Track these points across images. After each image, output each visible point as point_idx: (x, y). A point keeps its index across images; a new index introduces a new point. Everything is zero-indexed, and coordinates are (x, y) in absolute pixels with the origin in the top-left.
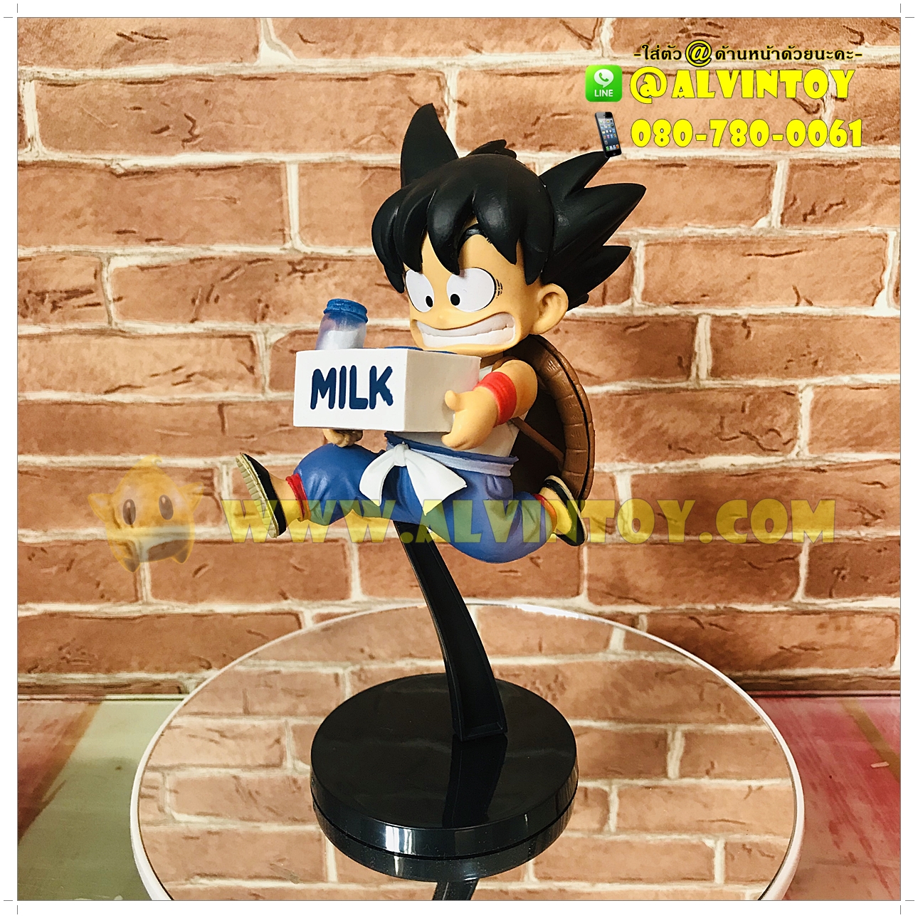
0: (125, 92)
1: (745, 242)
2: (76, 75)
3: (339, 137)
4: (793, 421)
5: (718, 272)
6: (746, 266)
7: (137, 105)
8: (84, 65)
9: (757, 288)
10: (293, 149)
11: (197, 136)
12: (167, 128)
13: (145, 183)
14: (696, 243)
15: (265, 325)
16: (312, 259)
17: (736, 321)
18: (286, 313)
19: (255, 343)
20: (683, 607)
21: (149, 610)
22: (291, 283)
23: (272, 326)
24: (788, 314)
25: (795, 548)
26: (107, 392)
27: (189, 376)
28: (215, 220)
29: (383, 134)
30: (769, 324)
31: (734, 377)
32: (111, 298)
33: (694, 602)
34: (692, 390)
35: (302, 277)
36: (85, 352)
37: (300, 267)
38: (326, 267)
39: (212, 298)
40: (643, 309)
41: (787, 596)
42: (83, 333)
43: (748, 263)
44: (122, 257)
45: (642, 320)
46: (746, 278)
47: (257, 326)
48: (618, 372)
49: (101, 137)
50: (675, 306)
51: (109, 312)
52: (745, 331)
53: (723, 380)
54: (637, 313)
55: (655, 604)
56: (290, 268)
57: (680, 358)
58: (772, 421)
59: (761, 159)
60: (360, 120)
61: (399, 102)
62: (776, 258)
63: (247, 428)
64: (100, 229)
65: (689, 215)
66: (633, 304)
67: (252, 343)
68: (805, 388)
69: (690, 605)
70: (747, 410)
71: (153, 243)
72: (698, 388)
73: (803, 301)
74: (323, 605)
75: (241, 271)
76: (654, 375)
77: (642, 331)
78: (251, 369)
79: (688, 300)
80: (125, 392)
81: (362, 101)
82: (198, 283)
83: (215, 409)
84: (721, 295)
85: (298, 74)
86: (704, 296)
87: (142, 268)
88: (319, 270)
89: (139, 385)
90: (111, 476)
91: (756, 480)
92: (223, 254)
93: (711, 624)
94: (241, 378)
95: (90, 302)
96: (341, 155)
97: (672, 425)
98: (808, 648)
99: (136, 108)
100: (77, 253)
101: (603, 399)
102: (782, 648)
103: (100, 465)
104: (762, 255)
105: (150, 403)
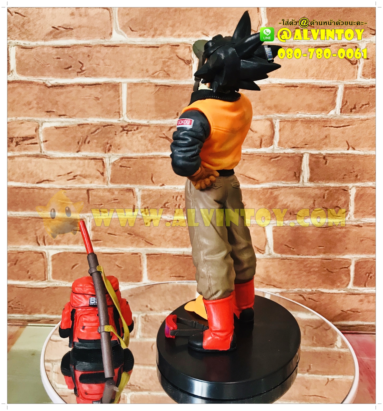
0: (54, 51)
1: (324, 121)
2: (33, 44)
3: (145, 72)
4: (347, 203)
5: (312, 134)
6: (325, 131)
7: (59, 57)
8: (37, 40)
9: (330, 142)
10: (125, 77)
11: (84, 70)
12: (71, 67)
13: (59, 90)
14: (302, 121)
15: (110, 154)
16: (131, 125)
17: (321, 156)
18: (119, 149)
19: (105, 162)
20: (296, 290)
21: (50, 285)
22: (121, 136)
23: (113, 155)
24: (344, 154)
25: (348, 263)
26: (38, 183)
27: (74, 176)
28: (89, 107)
29: (164, 71)
30: (335, 158)
31: (320, 182)
32: (42, 141)
33: (301, 287)
34: (301, 188)
35: (127, 133)
36: (29, 165)
37: (126, 129)
38: (137, 129)
39: (87, 142)
40: (278, 150)
41: (345, 285)
42: (29, 156)
43: (326, 130)
44: (48, 123)
45: (278, 155)
46: (324, 137)
47: (106, 154)
48: (267, 178)
49: (41, 70)
50: (293, 149)
51: (41, 147)
52: (325, 161)
53: (315, 183)
54: (276, 152)
55: (284, 288)
56: (121, 129)
57: (295, 173)
58: (337, 202)
59: (331, 84)
60: (155, 64)
61: (172, 57)
62: (339, 128)
63: (100, 201)
64: (39, 110)
65: (299, 109)
66: (274, 148)
67: (103, 162)
68: (352, 188)
69: (300, 289)
70: (326, 197)
71: (62, 117)
72: (303, 186)
73: (351, 148)
74: (130, 284)
75: (100, 130)
76: (283, 180)
77: (278, 160)
78: (102, 174)
79: (299, 146)
80: (46, 183)
81: (156, 57)
82: (81, 135)
83: (85, 192)
84: (314, 144)
85: (129, 44)
86: (306, 145)
87: (57, 128)
88: (134, 130)
89: (52, 180)
90: (37, 221)
91: (329, 230)
92: (93, 122)
93: (309, 299)
94: (97, 178)
95: (33, 142)
96: (146, 80)
97: (291, 204)
98: (355, 311)
99: (58, 58)
100: (29, 121)
101: (260, 190)
102: (342, 311)
103: (32, 216)
104: (332, 127)
105: (57, 188)
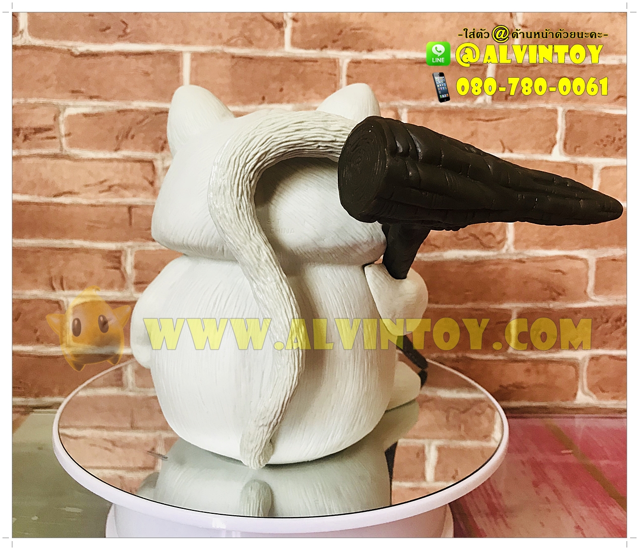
1: (470, 112)
3: (217, 37)
4: (503, 228)
6: (471, 126)
9: (478, 141)
10: (188, 43)
11: (129, 34)
12: (109, 28)
13: (92, 60)
14: (439, 112)
15: (163, 154)
19: (156, 166)
23: (168, 156)
25: (507, 315)
26: (55, 196)
27: (110, 187)
28: (135, 86)
29: (245, 37)
32: (63, 134)
36: (42, 169)
39: (130, 136)
42: (42, 156)
44: (73, 108)
46: (471, 134)
47: (158, 155)
49: (66, 32)
51: (61, 144)
58: (489, 227)
60: (231, 27)
61: (256, 18)
62: (490, 122)
63: (147, 223)
64: (61, 89)
67: (153, 166)
71: (94, 99)
73: (507, 150)
75: (150, 119)
78: (152, 183)
80: (68, 197)
82: (121, 126)
83: (125, 210)
87: (85, 115)
89: (76, 192)
90: (52, 254)
91: (479, 267)
92: (139, 108)
94: (145, 189)
95: (49, 136)
96: (219, 48)
98: (519, 386)
99: (90, 15)
100: (44, 104)
102: (501, 386)
103: (46, 246)
104: (480, 120)
105: (83, 205)
